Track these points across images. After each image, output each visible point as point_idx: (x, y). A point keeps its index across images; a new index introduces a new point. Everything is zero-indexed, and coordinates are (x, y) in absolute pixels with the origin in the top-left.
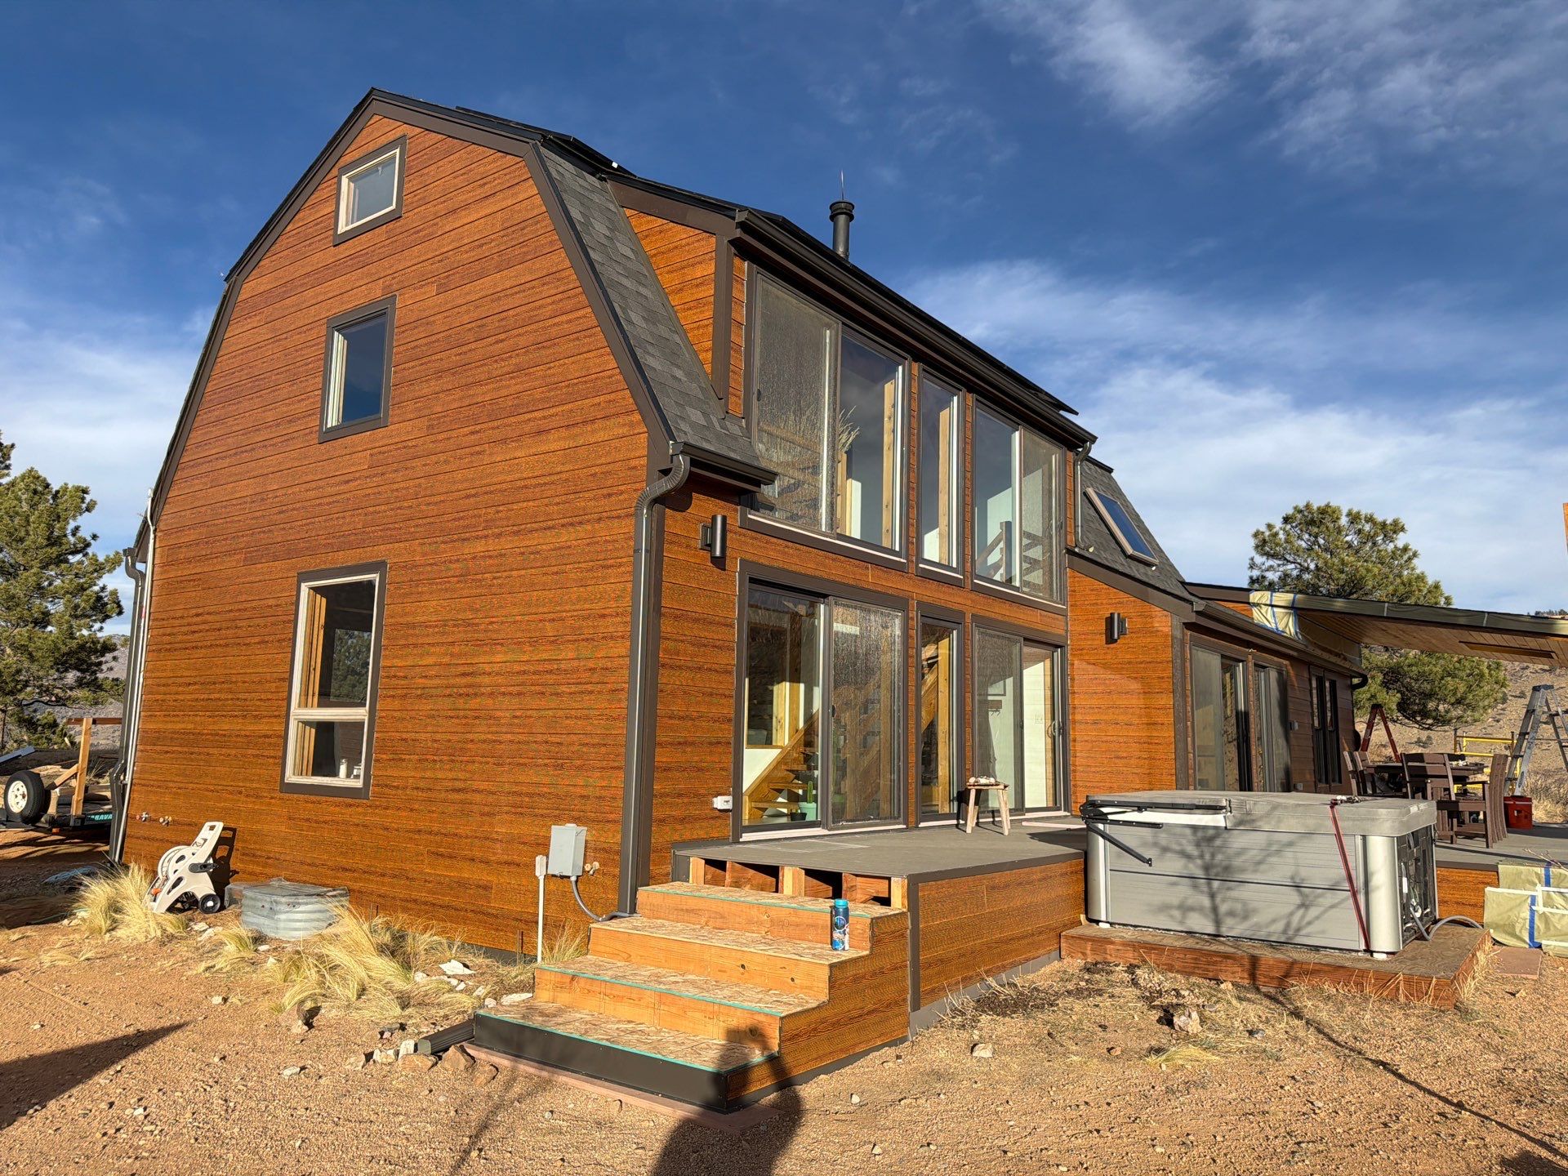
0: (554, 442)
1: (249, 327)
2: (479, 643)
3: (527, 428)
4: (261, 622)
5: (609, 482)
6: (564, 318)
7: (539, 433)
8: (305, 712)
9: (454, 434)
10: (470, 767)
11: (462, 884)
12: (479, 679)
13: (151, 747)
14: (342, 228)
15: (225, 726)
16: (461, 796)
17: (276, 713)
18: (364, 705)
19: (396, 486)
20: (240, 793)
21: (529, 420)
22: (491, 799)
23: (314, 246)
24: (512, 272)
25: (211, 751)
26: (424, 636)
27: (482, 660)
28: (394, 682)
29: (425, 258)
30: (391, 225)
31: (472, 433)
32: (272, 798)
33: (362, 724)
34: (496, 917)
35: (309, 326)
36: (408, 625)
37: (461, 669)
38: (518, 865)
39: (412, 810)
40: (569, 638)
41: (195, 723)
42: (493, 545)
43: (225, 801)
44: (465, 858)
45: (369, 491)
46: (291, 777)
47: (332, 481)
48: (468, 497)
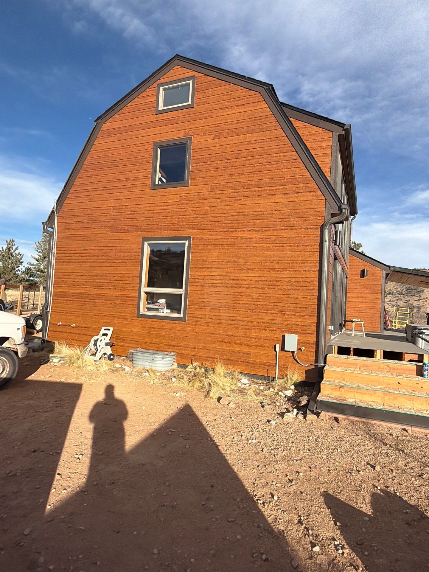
0: (278, 199)
1: (108, 141)
2: (242, 269)
3: (263, 193)
4: (123, 255)
5: (306, 216)
6: (283, 154)
7: (269, 195)
8: (145, 289)
9: (225, 192)
10: (239, 312)
11: (234, 352)
12: (241, 282)
13: (61, 298)
14: (161, 107)
15: (104, 292)
16: (234, 322)
17: (133, 289)
18: (181, 288)
19: (194, 209)
20: (115, 317)
21: (264, 190)
22: (250, 324)
23: (144, 113)
24: (255, 135)
25: (96, 301)
26: (211, 265)
27: (243, 275)
28: (197, 280)
29: (207, 124)
30: (188, 110)
31: (234, 192)
32: (132, 319)
33: (181, 295)
34: (254, 364)
35: (143, 144)
36: (203, 261)
37: (232, 278)
38: (264, 347)
39: (208, 326)
40: (287, 270)
41: (86, 290)
42: (246, 234)
43: (106, 319)
44: (237, 343)
45: (180, 210)
46: (142, 312)
47: (159, 204)
48: (233, 216)
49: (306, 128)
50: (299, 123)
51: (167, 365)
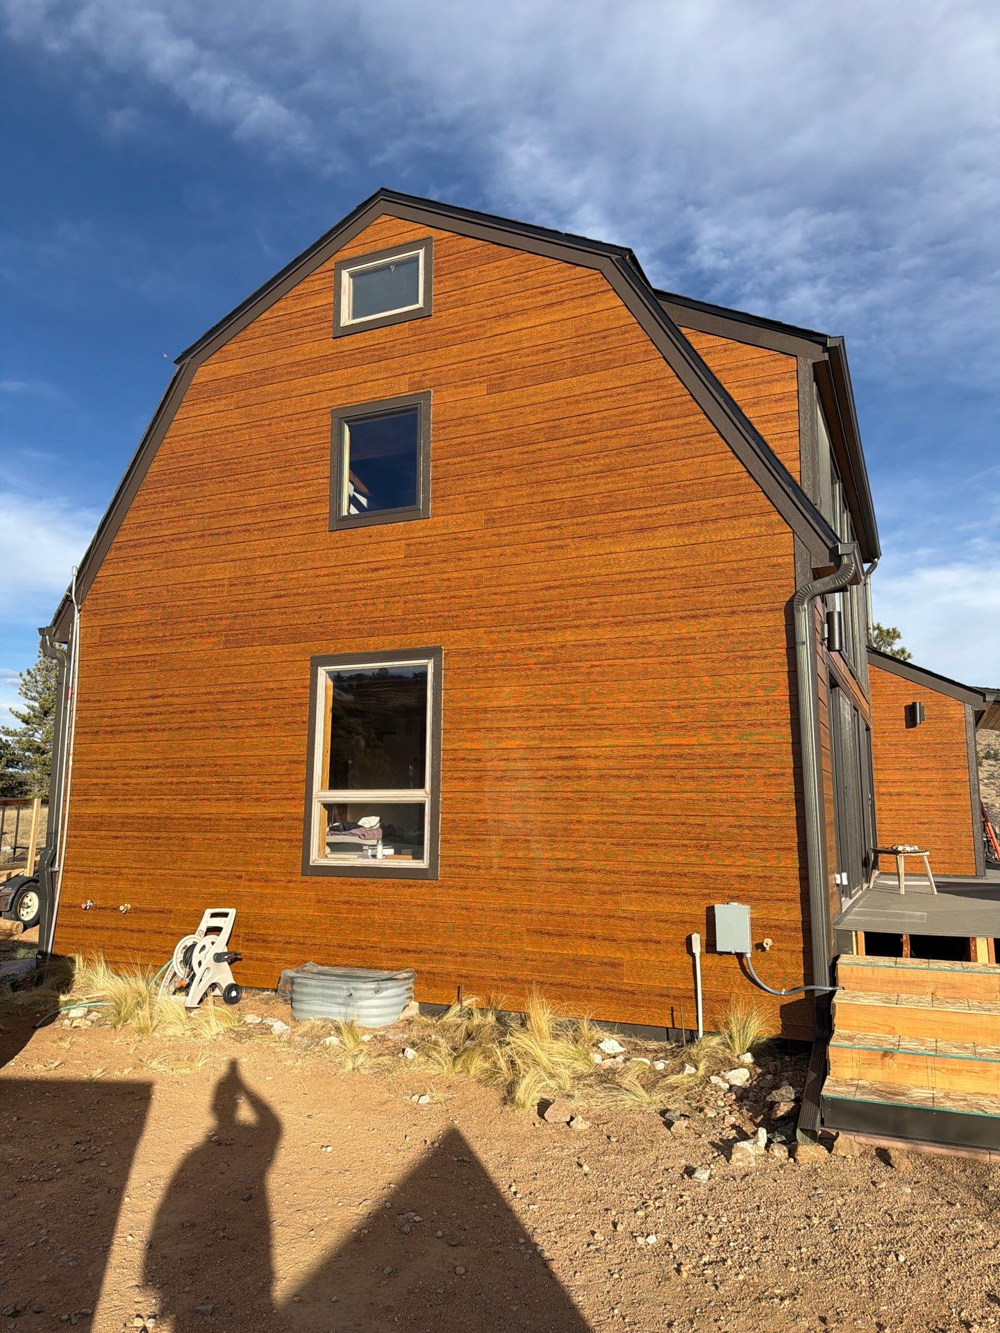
0: (665, 539)
1: (212, 410)
2: (580, 728)
3: (625, 525)
4: (259, 705)
5: (743, 579)
6: (670, 423)
7: (642, 530)
8: (322, 794)
9: (524, 528)
10: (582, 847)
11: (579, 962)
12: (581, 763)
13: (90, 833)
14: (346, 319)
15: (211, 809)
16: (571, 875)
17: (290, 796)
18: (421, 785)
19: (446, 576)
20: (240, 877)
21: (627, 518)
22: (614, 877)
23: (304, 336)
24: (594, 378)
25: (188, 835)
26: (499, 720)
27: (585, 744)
28: (463, 764)
29: (468, 358)
30: (417, 323)
31: (549, 528)
32: (289, 881)
33: (421, 806)
34: (633, 993)
35: (305, 415)
36: (477, 710)
37: (558, 753)
38: (658, 942)
39: (500, 889)
40: (704, 724)
41: (161, 807)
42: (586, 635)
43: (215, 886)
44: (582, 936)
45: (411, 579)
46: (316, 858)
47: (355, 568)
48: (549, 588)
49: (725, 351)
50: (709, 340)
51: (388, 1010)
